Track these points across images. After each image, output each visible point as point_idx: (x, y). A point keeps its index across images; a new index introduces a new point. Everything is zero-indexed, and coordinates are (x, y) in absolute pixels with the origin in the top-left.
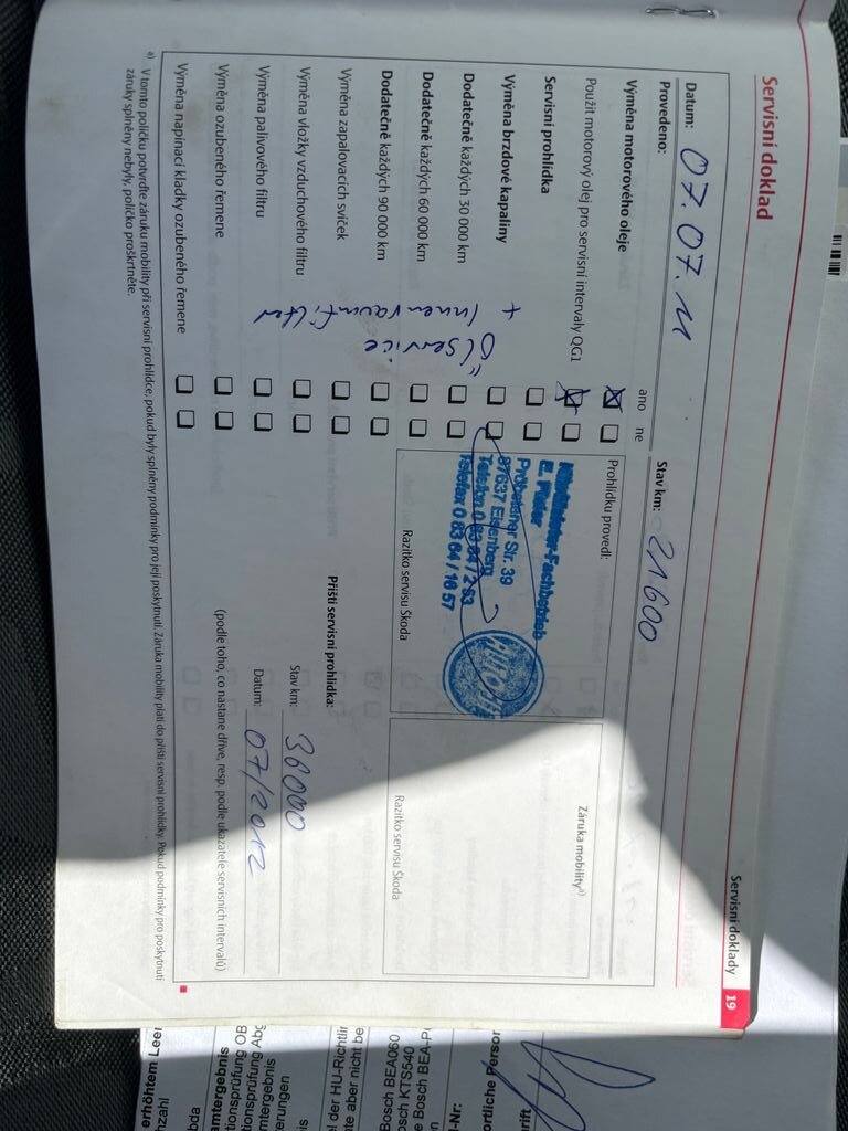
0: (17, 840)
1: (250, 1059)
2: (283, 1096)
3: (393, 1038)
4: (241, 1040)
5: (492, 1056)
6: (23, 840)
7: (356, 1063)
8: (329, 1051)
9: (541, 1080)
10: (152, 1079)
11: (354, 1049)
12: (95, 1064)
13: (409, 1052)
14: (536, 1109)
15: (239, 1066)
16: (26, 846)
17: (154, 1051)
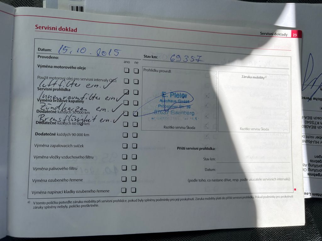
0: (251, 236)
1: (310, 167)
2: (320, 157)
3: (303, 126)
4: (305, 170)
5: (306, 99)
6: (251, 234)
7: (310, 137)
8: (306, 145)
9: (312, 85)
10: (317, 194)
11: (306, 138)
12: (312, 211)
13: (306, 122)
14: (320, 86)
15: (312, 170)
16: (253, 233)
17: (309, 194)
